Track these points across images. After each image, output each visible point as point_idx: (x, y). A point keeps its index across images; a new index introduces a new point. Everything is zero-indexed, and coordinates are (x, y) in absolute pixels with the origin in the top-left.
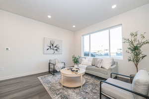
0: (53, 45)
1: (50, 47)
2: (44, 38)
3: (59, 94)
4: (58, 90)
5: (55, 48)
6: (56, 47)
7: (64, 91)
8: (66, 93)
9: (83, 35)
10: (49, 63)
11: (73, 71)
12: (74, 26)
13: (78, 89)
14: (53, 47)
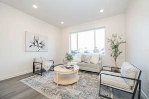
0: (37, 41)
1: (34, 44)
2: (26, 32)
3: (57, 94)
4: (55, 90)
5: (40, 45)
6: (41, 43)
7: (62, 90)
8: (65, 91)
9: (71, 33)
10: (34, 63)
11: (68, 68)
12: (62, 23)
13: (75, 85)
14: (38, 44)
